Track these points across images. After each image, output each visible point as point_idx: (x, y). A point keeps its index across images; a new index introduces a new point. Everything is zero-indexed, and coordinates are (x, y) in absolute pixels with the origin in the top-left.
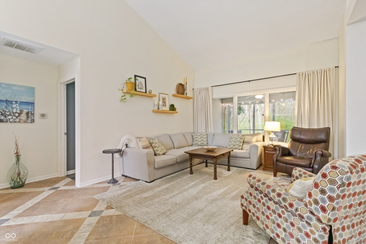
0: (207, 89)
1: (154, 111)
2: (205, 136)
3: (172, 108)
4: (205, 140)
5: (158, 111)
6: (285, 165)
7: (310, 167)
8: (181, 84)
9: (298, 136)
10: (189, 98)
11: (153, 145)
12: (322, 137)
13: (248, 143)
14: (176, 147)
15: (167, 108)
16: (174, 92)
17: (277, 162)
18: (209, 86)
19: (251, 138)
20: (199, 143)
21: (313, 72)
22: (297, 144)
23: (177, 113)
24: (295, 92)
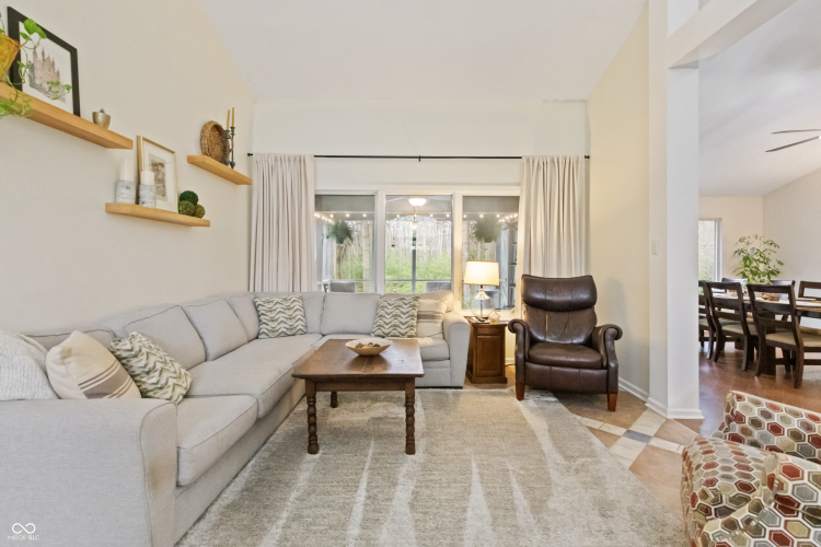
0: (301, 160)
1: (113, 211)
2: (297, 305)
3: (189, 203)
4: (299, 315)
5: (136, 213)
6: (547, 368)
7: (602, 368)
8: (217, 128)
9: (539, 296)
10: (237, 180)
11: (137, 365)
12: (584, 296)
13: (431, 317)
14: (212, 351)
15: (170, 204)
16: (195, 151)
17: (528, 364)
18: (308, 152)
19: (437, 305)
20: (282, 328)
21: (553, 161)
22: (541, 312)
23: (207, 224)
24: (517, 199)
